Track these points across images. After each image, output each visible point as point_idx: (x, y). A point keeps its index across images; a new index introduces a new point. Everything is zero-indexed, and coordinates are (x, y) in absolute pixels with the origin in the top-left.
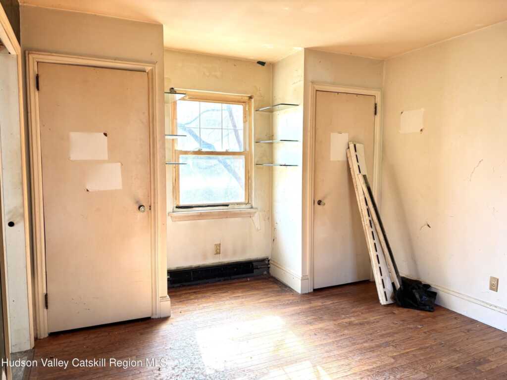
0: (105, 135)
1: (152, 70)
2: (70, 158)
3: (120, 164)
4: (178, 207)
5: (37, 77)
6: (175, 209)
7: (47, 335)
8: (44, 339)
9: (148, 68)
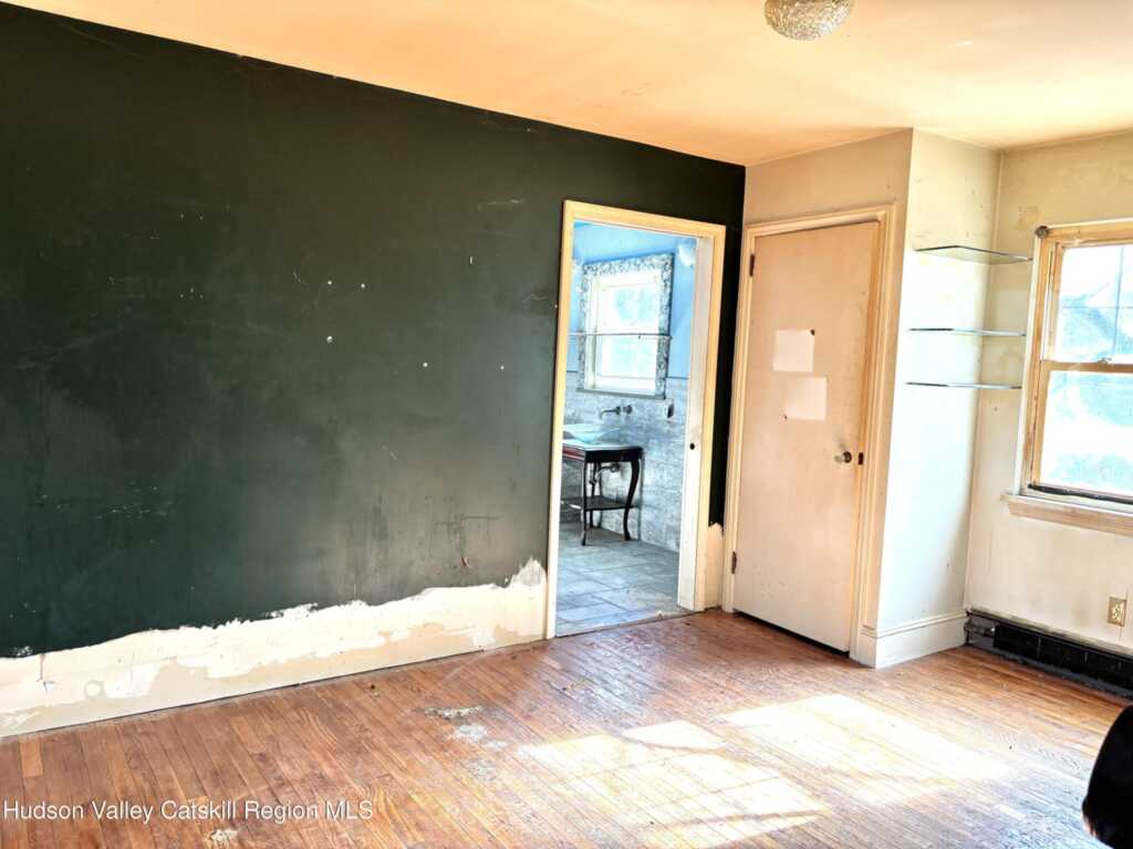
0: (813, 332)
1: (885, 216)
2: (772, 367)
3: (825, 379)
4: (1032, 487)
5: (753, 258)
6: (1027, 490)
7: (731, 611)
8: (728, 614)
9: (880, 214)
